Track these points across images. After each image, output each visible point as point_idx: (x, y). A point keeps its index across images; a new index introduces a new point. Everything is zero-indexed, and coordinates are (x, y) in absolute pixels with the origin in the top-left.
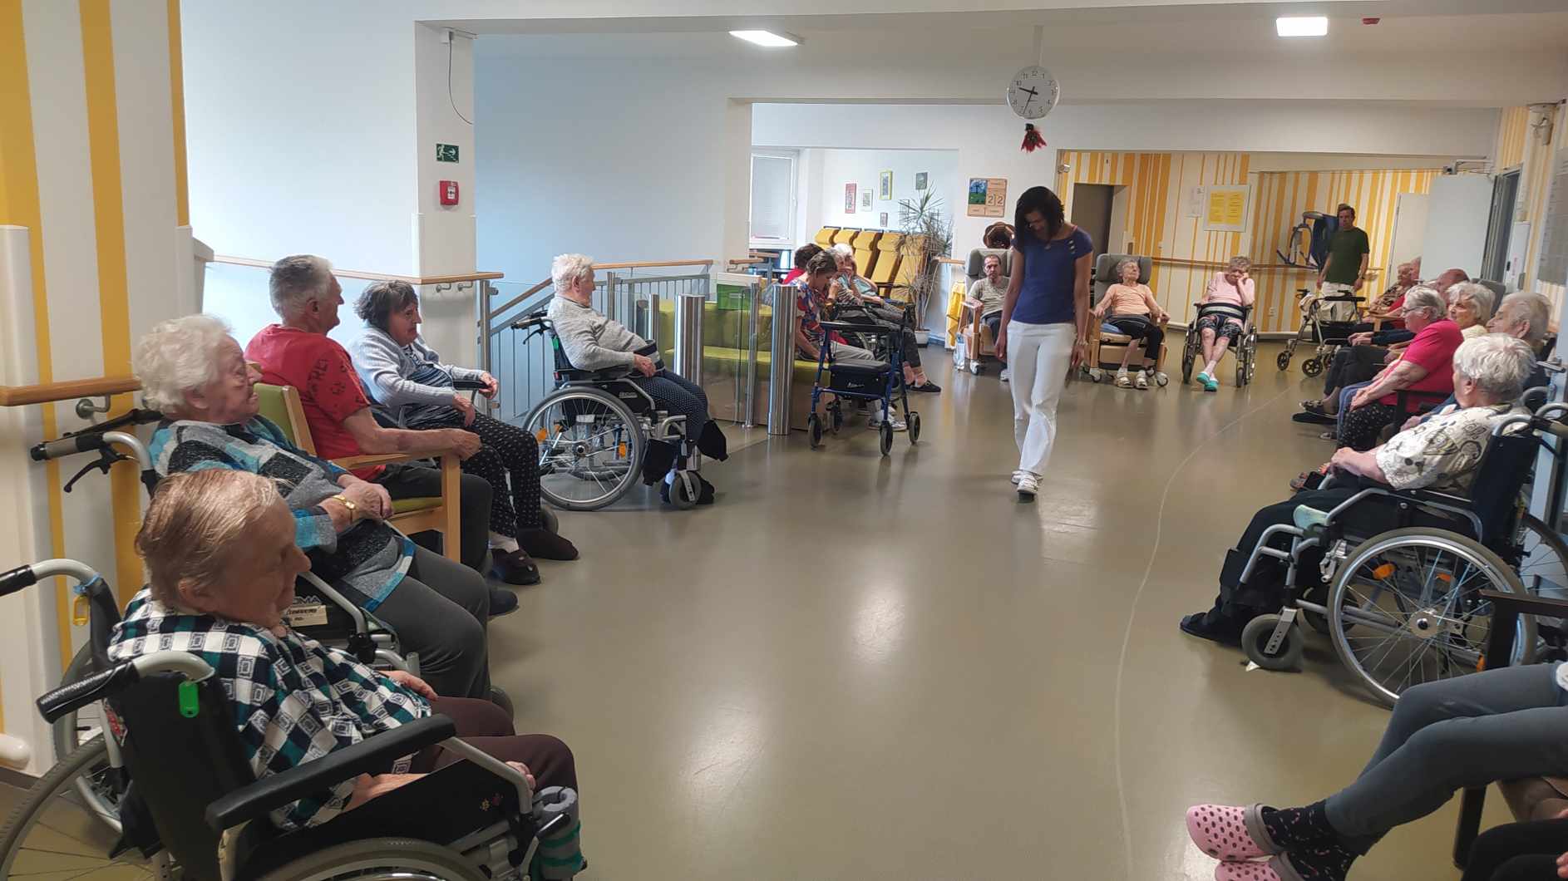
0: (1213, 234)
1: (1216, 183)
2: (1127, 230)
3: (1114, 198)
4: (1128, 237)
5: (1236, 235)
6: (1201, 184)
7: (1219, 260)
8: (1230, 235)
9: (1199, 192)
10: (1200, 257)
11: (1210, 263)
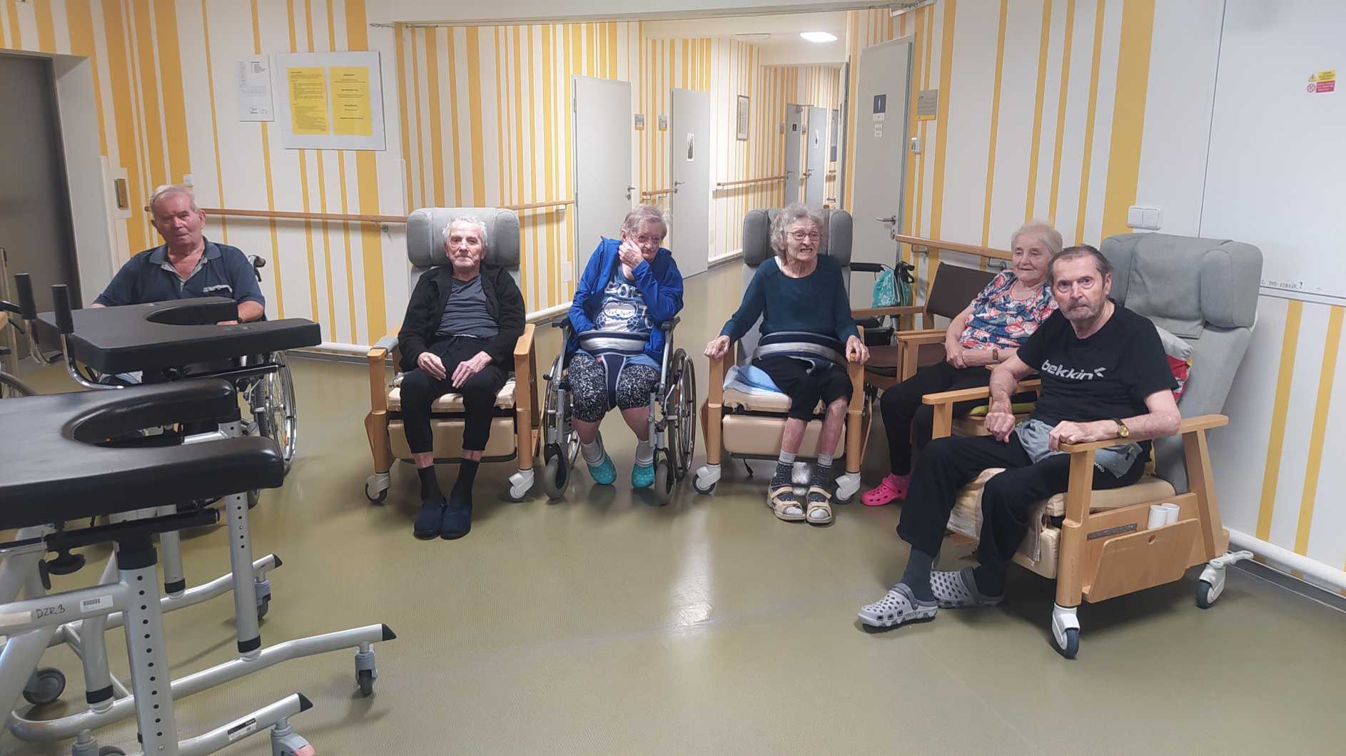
0: (311, 156)
1: (293, 50)
2: (105, 153)
3: (59, 85)
4: (110, 169)
5: (366, 159)
6: (258, 51)
7: (334, 208)
8: (351, 159)
9: (258, 69)
10: (289, 203)
11: (316, 216)
